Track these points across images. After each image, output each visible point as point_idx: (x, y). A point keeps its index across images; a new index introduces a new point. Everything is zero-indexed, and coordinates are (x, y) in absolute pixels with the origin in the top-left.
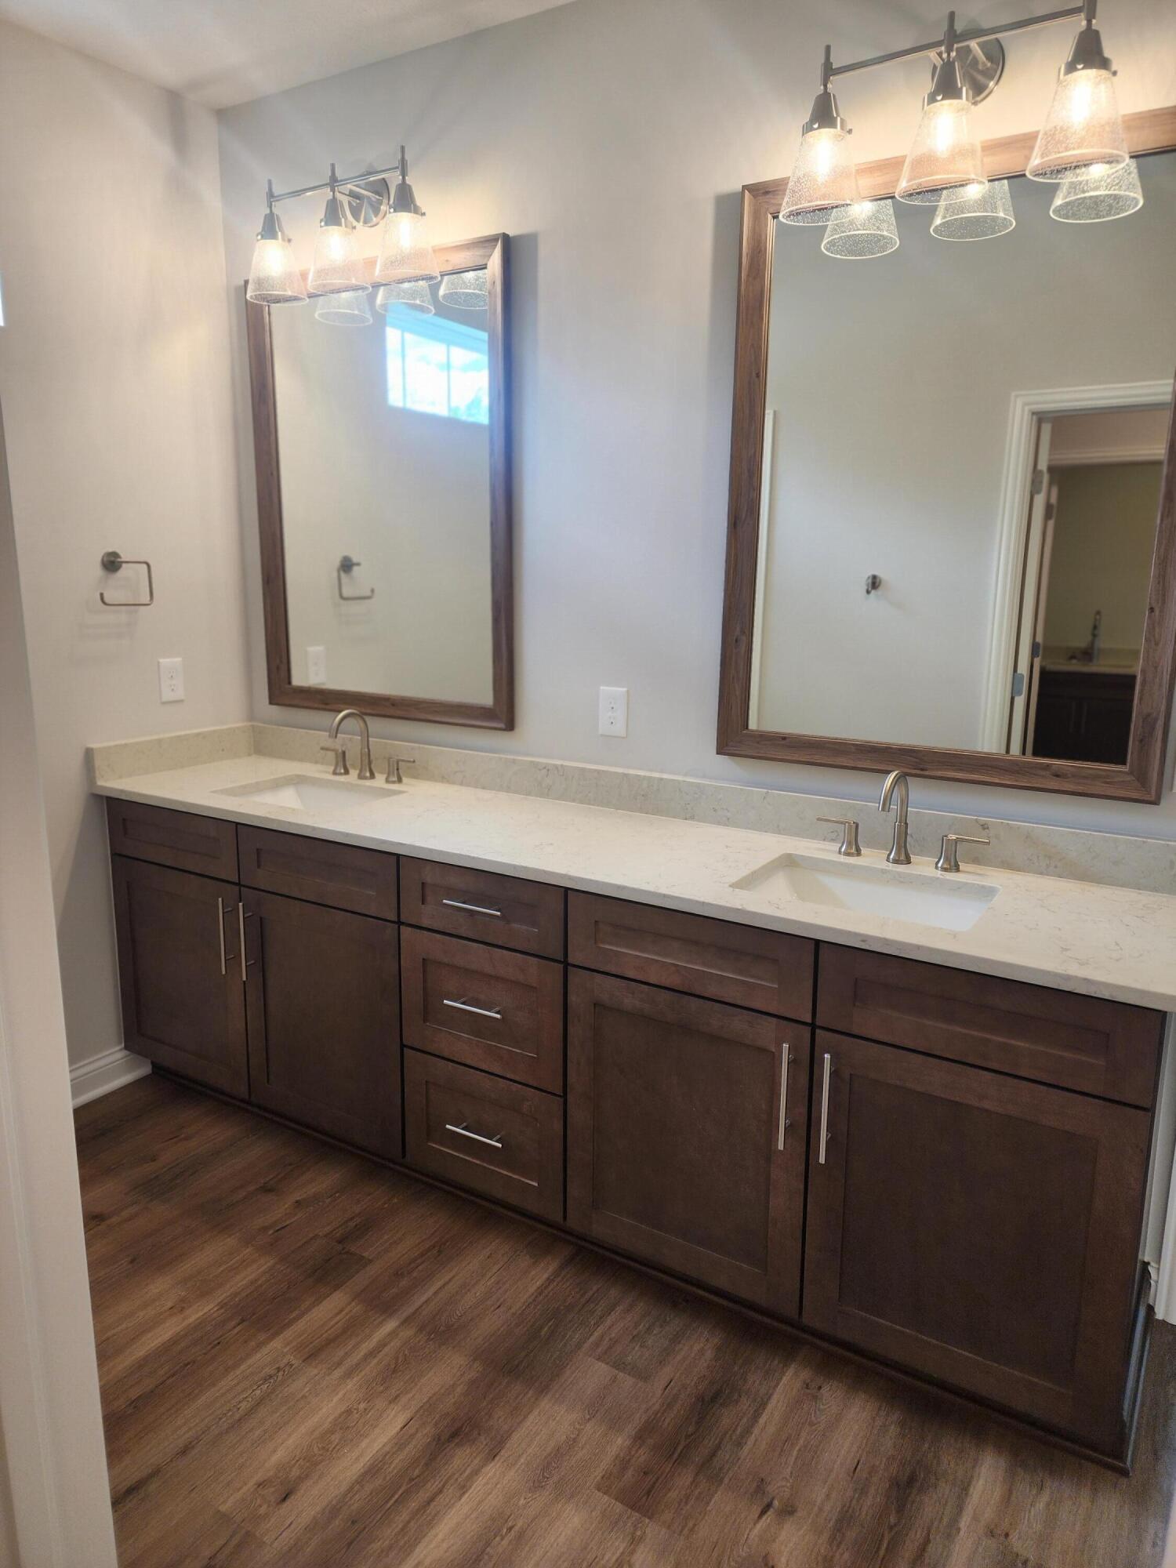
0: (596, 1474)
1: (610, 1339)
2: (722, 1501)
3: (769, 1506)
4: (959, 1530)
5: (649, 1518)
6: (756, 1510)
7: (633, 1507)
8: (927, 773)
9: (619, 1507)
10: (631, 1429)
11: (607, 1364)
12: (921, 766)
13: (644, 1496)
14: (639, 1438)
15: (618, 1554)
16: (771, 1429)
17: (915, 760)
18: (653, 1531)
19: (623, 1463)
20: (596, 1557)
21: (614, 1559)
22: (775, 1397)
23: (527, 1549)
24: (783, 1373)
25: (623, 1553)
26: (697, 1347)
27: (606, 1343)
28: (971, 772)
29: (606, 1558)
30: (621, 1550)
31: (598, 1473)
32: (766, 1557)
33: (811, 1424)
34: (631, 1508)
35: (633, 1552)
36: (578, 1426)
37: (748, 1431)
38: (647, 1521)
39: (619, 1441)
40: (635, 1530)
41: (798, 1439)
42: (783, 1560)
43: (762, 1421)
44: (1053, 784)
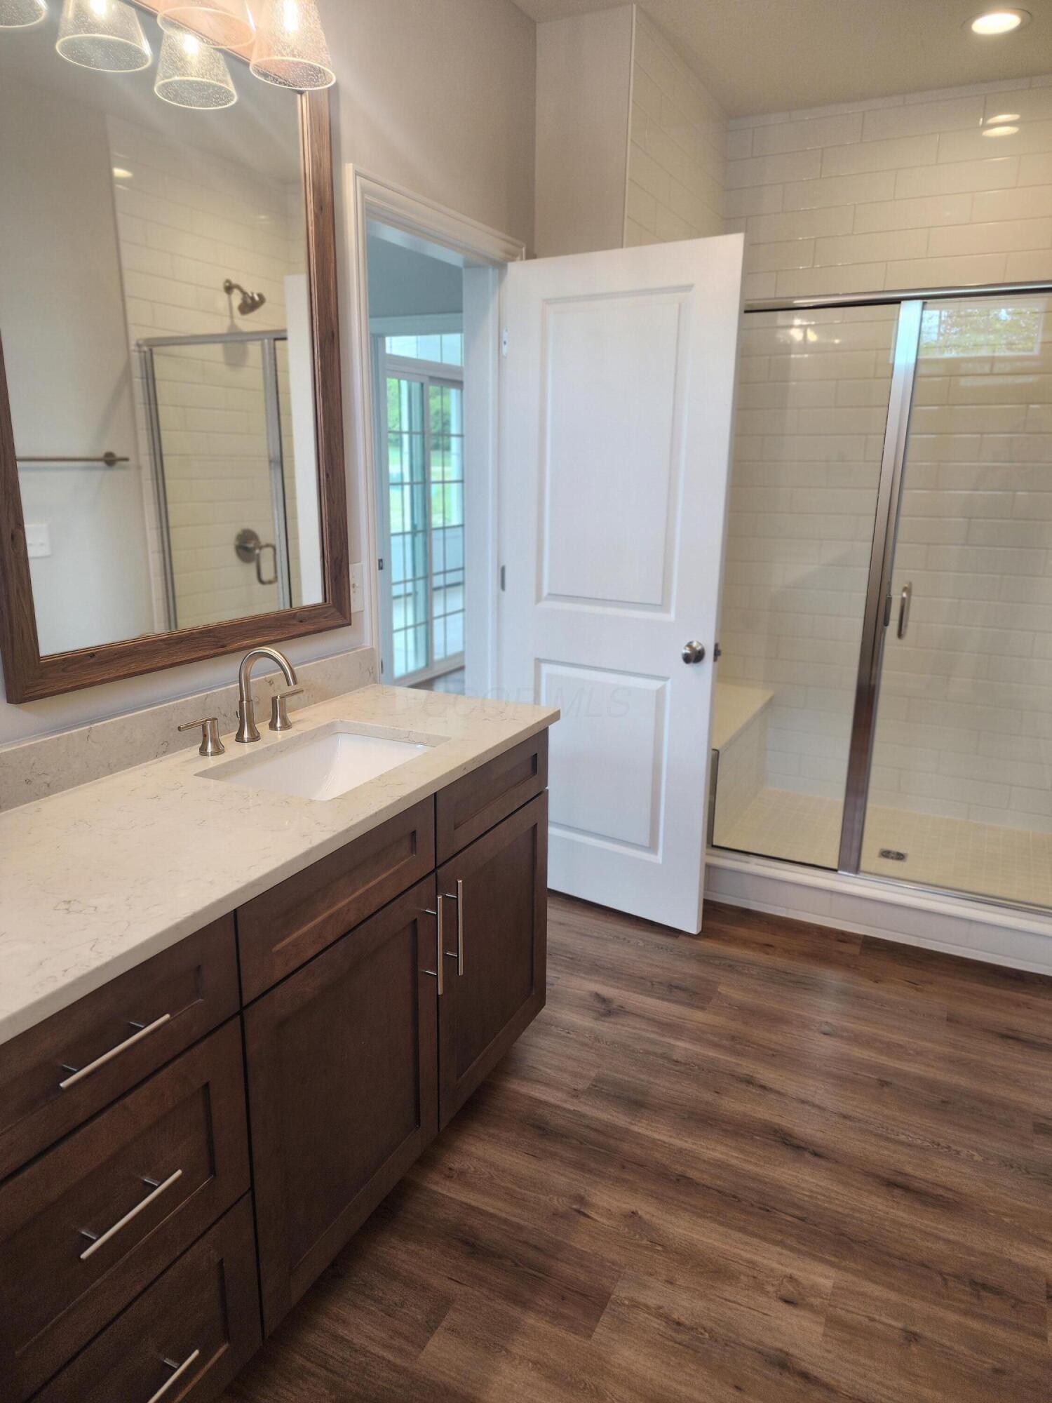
0: (572, 1339)
1: (391, 1338)
2: (581, 1241)
3: (579, 1212)
4: (574, 1110)
5: (610, 1295)
6: (583, 1219)
7: (603, 1307)
8: (228, 648)
9: (605, 1318)
10: (515, 1312)
11: (429, 1339)
12: (221, 644)
13: (588, 1299)
14: (525, 1305)
15: (652, 1318)
16: (500, 1204)
17: (213, 639)
18: (622, 1292)
19: (556, 1317)
20: (659, 1334)
21: (656, 1320)
22: (464, 1199)
23: (667, 1394)
24: (435, 1192)
25: (649, 1314)
26: (404, 1257)
27: (397, 1342)
28: (253, 637)
29: (657, 1326)
30: (646, 1315)
31: (573, 1339)
32: (625, 1216)
33: (492, 1178)
34: (604, 1309)
35: (647, 1307)
36: (517, 1362)
37: (505, 1221)
38: (613, 1297)
39: (531, 1321)
40: (624, 1304)
41: (508, 1188)
42: (624, 1206)
43: (492, 1210)
44: (302, 629)
